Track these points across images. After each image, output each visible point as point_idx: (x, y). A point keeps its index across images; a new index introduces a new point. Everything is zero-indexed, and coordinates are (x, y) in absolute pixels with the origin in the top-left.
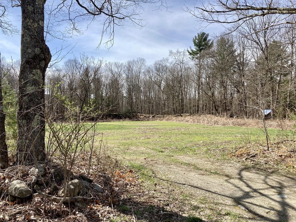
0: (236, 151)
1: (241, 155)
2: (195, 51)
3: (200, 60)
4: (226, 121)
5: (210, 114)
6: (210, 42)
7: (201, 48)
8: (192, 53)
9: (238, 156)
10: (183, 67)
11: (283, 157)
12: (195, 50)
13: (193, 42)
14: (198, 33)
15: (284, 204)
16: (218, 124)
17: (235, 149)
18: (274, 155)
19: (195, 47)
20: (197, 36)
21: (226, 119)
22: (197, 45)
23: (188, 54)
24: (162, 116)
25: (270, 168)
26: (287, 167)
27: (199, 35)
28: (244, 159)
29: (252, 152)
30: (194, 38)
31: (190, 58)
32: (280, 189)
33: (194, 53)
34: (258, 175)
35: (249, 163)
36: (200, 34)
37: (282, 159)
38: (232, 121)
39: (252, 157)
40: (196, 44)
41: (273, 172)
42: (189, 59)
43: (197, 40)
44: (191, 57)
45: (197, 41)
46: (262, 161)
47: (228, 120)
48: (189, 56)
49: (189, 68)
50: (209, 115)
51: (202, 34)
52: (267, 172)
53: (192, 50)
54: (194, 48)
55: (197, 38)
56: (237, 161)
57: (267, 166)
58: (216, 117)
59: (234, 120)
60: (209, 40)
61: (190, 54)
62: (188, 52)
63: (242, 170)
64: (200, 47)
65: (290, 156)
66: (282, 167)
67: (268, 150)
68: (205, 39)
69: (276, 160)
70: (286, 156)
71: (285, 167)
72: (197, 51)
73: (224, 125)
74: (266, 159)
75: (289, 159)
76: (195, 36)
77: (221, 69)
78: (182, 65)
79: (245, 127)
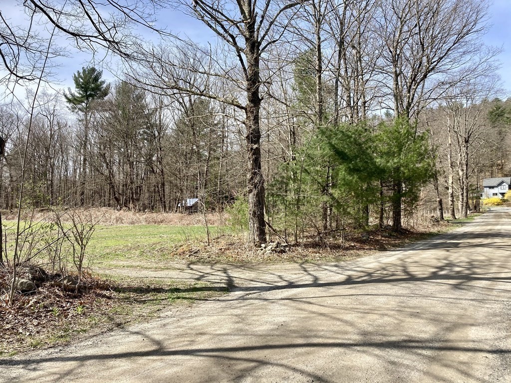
0: (177, 250)
1: (184, 253)
2: (78, 97)
3: (86, 113)
4: (135, 217)
5: (104, 206)
6: (104, 86)
7: (88, 93)
8: (73, 100)
9: (180, 255)
10: (55, 123)
11: (223, 250)
12: (79, 95)
13: (74, 82)
14: (83, 68)
15: (229, 277)
16: (123, 221)
17: (175, 248)
18: (215, 249)
19: (77, 90)
20: (81, 71)
21: (134, 214)
22: (82, 88)
23: (64, 100)
24: (8, 211)
25: (213, 261)
26: (227, 258)
27: (84, 71)
28: (187, 256)
29: (194, 249)
30: (75, 75)
31: (67, 107)
32: (225, 271)
33: (75, 99)
34: (204, 266)
35: (193, 259)
36: (87, 70)
37: (222, 252)
38: (144, 216)
39: (194, 253)
40: (78, 85)
41: (216, 263)
42: (67, 109)
43: (82, 78)
44: (70, 105)
45: (82, 81)
46: (205, 255)
47: (137, 215)
48: (68, 104)
49: (66, 125)
50: (104, 209)
51: (91, 70)
52: (212, 263)
53: (72, 95)
54: (76, 92)
55: (82, 74)
56: (181, 258)
57: (210, 259)
58: (116, 211)
59: (147, 215)
60: (104, 82)
61: (69, 101)
62: (66, 96)
63: (189, 264)
64: (86, 92)
65: (228, 249)
66: (223, 258)
67: (209, 245)
68: (96, 79)
69: (217, 253)
70: (225, 249)
71: (225, 258)
72: (82, 97)
73: (133, 223)
74: (208, 253)
75: (228, 251)
76: (79, 71)
77: (125, 135)
78: (52, 118)
79: (164, 226)
